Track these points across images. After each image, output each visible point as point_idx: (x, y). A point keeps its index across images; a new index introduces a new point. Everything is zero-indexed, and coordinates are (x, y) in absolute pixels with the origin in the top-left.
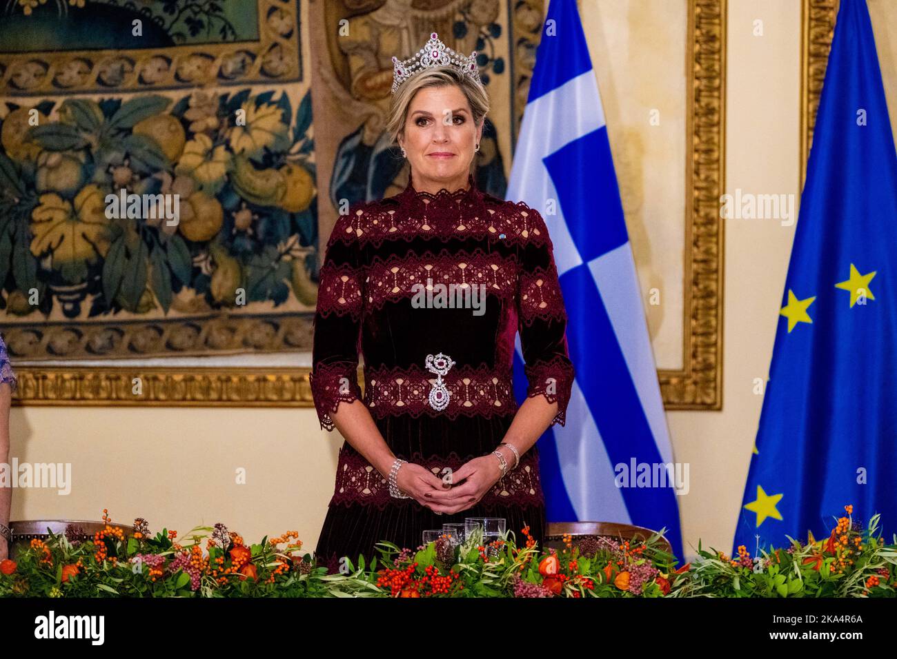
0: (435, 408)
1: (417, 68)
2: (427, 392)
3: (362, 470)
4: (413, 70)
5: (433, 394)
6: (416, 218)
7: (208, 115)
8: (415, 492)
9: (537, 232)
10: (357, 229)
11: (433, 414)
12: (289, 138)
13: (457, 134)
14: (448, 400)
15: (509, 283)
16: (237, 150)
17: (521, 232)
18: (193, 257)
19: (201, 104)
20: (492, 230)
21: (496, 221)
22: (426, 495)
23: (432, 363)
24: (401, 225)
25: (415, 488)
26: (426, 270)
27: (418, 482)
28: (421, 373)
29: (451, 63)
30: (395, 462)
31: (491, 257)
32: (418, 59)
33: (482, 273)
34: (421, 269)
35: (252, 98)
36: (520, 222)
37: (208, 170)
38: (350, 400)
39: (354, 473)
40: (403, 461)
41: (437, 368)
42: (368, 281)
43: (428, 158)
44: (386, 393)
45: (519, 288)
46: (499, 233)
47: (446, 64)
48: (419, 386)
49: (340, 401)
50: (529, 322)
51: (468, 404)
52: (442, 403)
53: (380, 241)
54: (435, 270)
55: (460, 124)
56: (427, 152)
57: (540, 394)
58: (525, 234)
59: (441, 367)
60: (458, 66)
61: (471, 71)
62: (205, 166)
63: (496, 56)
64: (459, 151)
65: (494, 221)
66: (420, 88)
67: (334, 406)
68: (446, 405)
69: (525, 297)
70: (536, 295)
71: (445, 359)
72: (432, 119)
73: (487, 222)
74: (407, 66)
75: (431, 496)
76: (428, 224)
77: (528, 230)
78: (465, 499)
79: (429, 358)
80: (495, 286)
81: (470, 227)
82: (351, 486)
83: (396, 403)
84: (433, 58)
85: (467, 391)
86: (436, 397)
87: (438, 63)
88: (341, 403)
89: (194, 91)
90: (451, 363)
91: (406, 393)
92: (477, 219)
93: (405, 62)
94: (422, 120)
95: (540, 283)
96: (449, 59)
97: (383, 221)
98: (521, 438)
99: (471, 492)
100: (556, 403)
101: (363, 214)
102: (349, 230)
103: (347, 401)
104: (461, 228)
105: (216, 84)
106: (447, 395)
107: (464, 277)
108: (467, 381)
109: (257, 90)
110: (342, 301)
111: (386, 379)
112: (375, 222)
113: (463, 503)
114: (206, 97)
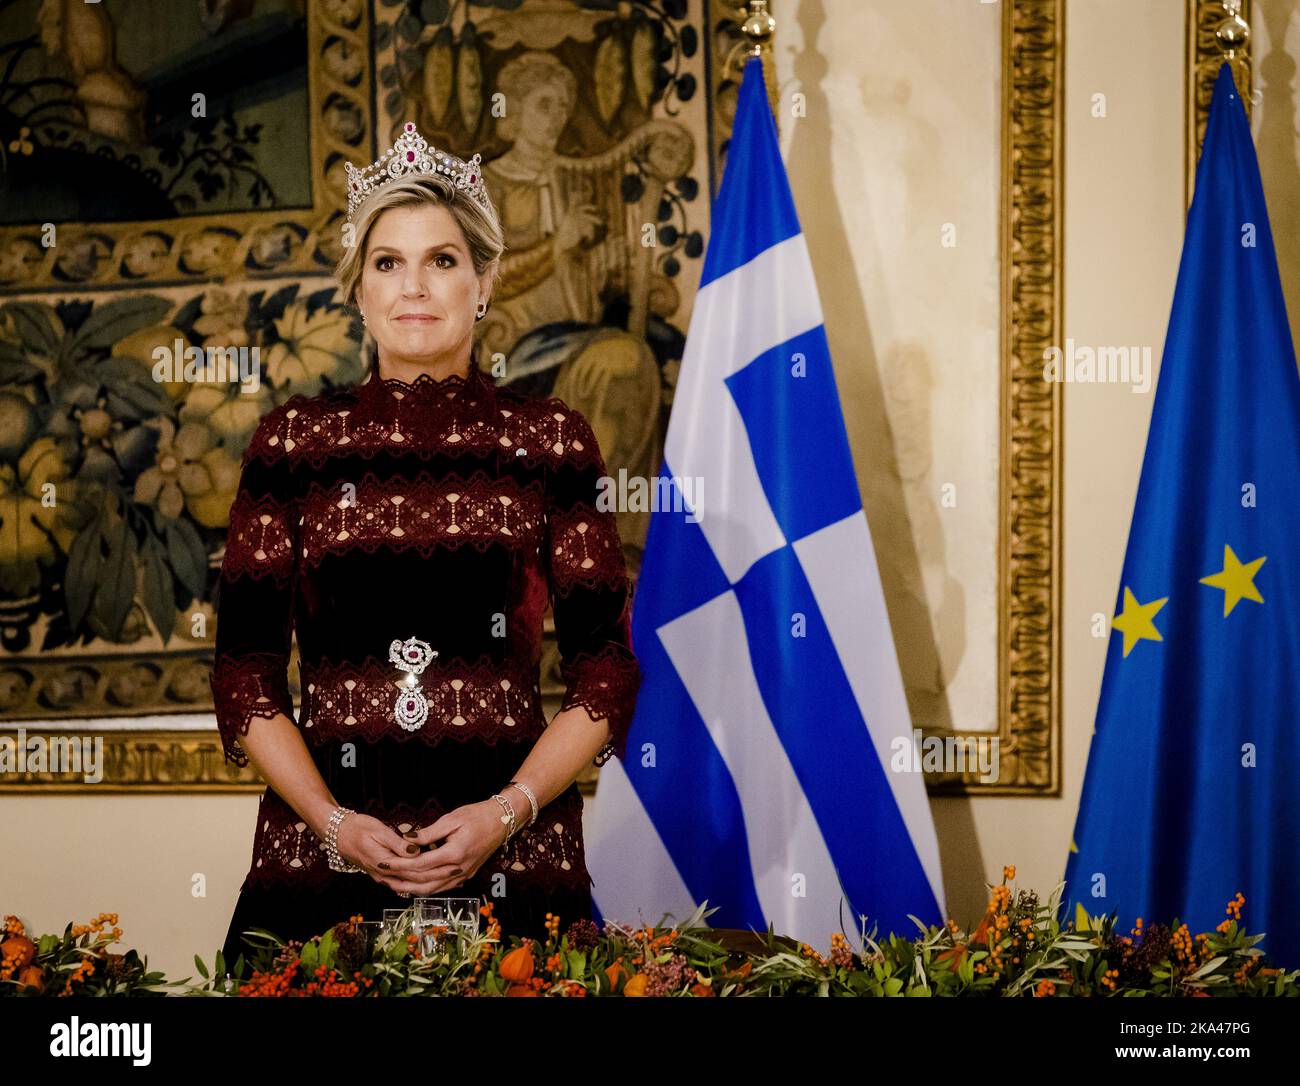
0: (404, 726)
1: (383, 179)
2: (391, 702)
3: (291, 829)
4: (377, 183)
5: (402, 703)
6: (381, 423)
7: (232, 327)
8: (365, 861)
9: (578, 446)
10: (286, 439)
11: (402, 737)
12: (361, 364)
13: (442, 283)
14: (426, 713)
15: (528, 526)
16: (278, 382)
17: (553, 445)
18: (209, 553)
19: (220, 309)
20: (505, 442)
21: (513, 429)
22: (381, 866)
23: (400, 653)
24: (357, 433)
25: (364, 853)
26: (392, 505)
27: (368, 843)
28: (383, 671)
29: (437, 171)
30: (335, 812)
31: (501, 484)
32: (385, 166)
33: (483, 509)
34: (386, 503)
35: (300, 299)
36: (551, 430)
37: (231, 413)
38: (268, 714)
39: (278, 834)
40: (348, 811)
41: (407, 662)
42: (301, 523)
43: (396, 322)
44: (329, 705)
45: (547, 537)
46: (515, 447)
47: (428, 172)
48: (381, 692)
49: (252, 715)
50: (564, 591)
51: (459, 721)
52: (415, 720)
53: (323, 458)
54: (408, 504)
55: (448, 267)
56: (395, 313)
57: (580, 705)
58: (559, 449)
59: (415, 661)
60: (449, 176)
61: (472, 185)
62: (226, 408)
63: (690, 231)
64: (445, 313)
65: (510, 428)
66: (383, 210)
67: (243, 723)
68: (422, 722)
69: (559, 551)
70: (577, 548)
71: (420, 646)
72: (401, 260)
73: (497, 430)
74: (367, 176)
75: (387, 867)
76: (400, 432)
77: (564, 443)
78: (446, 871)
79: (396, 645)
80: (505, 530)
81: (468, 438)
82: (272, 856)
83: (344, 719)
84: (406, 163)
85: (458, 700)
86: (405, 710)
87: (415, 171)
88: (254, 719)
89: (209, 289)
90: (431, 654)
91: (360, 703)
92: (481, 424)
93: (364, 170)
94: (387, 262)
95: (582, 528)
96: (434, 165)
97: (328, 428)
98: (542, 774)
99: (452, 860)
100: (606, 720)
101: (297, 416)
102: (274, 441)
103: (263, 716)
104: (454, 438)
105: (243, 275)
106: (423, 706)
107: (453, 516)
108: (457, 685)
109: (309, 287)
110: (261, 555)
111: (330, 682)
112: (317, 429)
113: (441, 878)
114: (227, 297)
